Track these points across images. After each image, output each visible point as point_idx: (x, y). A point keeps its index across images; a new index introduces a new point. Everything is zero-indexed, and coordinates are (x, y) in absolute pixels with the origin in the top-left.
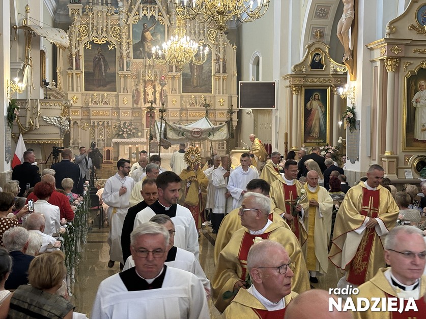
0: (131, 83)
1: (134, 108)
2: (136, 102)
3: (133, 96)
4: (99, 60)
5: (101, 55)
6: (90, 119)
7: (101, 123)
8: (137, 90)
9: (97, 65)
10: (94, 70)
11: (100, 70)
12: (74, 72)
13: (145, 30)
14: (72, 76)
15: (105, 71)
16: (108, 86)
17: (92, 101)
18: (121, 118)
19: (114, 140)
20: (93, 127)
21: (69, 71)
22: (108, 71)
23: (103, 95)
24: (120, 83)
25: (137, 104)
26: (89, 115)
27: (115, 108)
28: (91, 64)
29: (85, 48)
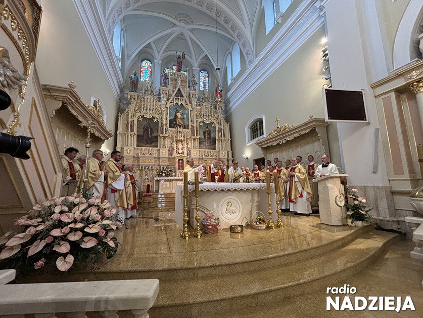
0: (168, 142)
1: (169, 158)
2: (171, 154)
3: (169, 151)
4: (147, 127)
5: (149, 125)
6: (139, 165)
7: (147, 168)
8: (172, 146)
9: (146, 130)
10: (144, 133)
11: (148, 134)
12: (129, 133)
13: (177, 112)
14: (128, 136)
15: (151, 134)
16: (153, 144)
17: (141, 153)
18: (161, 164)
19: (156, 178)
20: (141, 170)
21: (126, 133)
22: (153, 135)
23: (149, 150)
24: (161, 142)
25: (172, 155)
26: (139, 163)
27: (157, 158)
28: (142, 130)
29: (138, 120)
